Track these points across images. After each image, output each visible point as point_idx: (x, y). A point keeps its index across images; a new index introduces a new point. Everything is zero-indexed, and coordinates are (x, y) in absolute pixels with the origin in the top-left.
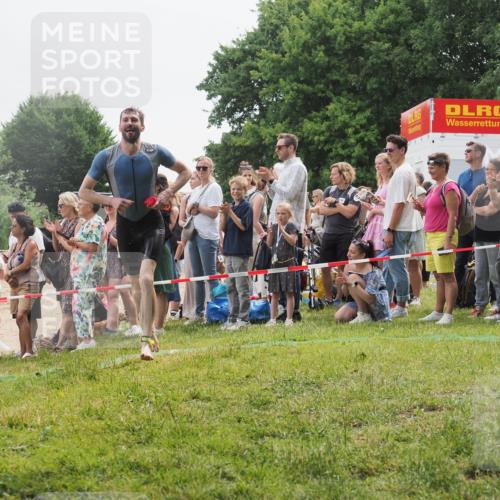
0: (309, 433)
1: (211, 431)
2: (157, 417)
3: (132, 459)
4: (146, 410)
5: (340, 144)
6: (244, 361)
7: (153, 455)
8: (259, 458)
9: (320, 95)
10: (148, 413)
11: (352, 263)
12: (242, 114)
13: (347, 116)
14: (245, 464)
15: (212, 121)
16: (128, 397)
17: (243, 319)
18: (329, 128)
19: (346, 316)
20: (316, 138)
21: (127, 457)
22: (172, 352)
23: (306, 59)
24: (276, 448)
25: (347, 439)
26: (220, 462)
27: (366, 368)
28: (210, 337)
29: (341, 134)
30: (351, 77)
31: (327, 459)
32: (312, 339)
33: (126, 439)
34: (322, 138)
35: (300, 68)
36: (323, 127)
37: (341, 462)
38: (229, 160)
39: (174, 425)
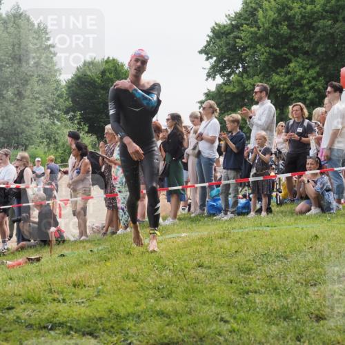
0: (280, 291)
1: (212, 290)
2: (174, 279)
3: (158, 308)
4: (166, 274)
5: (298, 90)
6: (234, 241)
7: (173, 305)
8: (246, 308)
9: (284, 56)
10: (168, 277)
11: (308, 173)
12: (229, 70)
13: (303, 71)
14: (236, 311)
15: (209, 75)
16: (154, 267)
17: (232, 213)
18: (290, 80)
19: (304, 209)
20: (282, 86)
21: (155, 307)
22: (183, 235)
23: (274, 31)
24: (257, 301)
25: (307, 294)
26: (219, 310)
27: (319, 245)
28: (209, 225)
29: (298, 84)
30: (305, 44)
31: (293, 308)
32: (280, 226)
33: (153, 295)
34: (286, 86)
35: (270, 38)
36: (287, 79)
37: (303, 310)
38: (221, 103)
39: (186, 285)
